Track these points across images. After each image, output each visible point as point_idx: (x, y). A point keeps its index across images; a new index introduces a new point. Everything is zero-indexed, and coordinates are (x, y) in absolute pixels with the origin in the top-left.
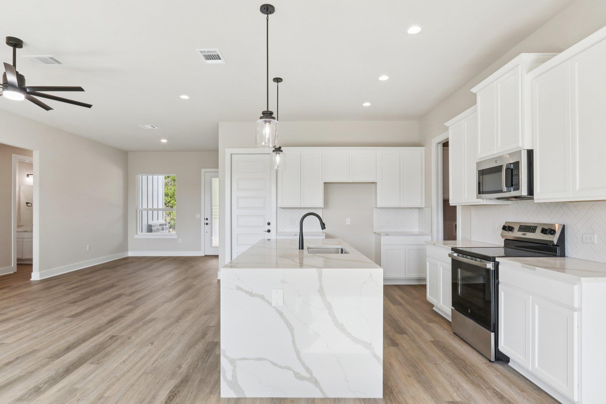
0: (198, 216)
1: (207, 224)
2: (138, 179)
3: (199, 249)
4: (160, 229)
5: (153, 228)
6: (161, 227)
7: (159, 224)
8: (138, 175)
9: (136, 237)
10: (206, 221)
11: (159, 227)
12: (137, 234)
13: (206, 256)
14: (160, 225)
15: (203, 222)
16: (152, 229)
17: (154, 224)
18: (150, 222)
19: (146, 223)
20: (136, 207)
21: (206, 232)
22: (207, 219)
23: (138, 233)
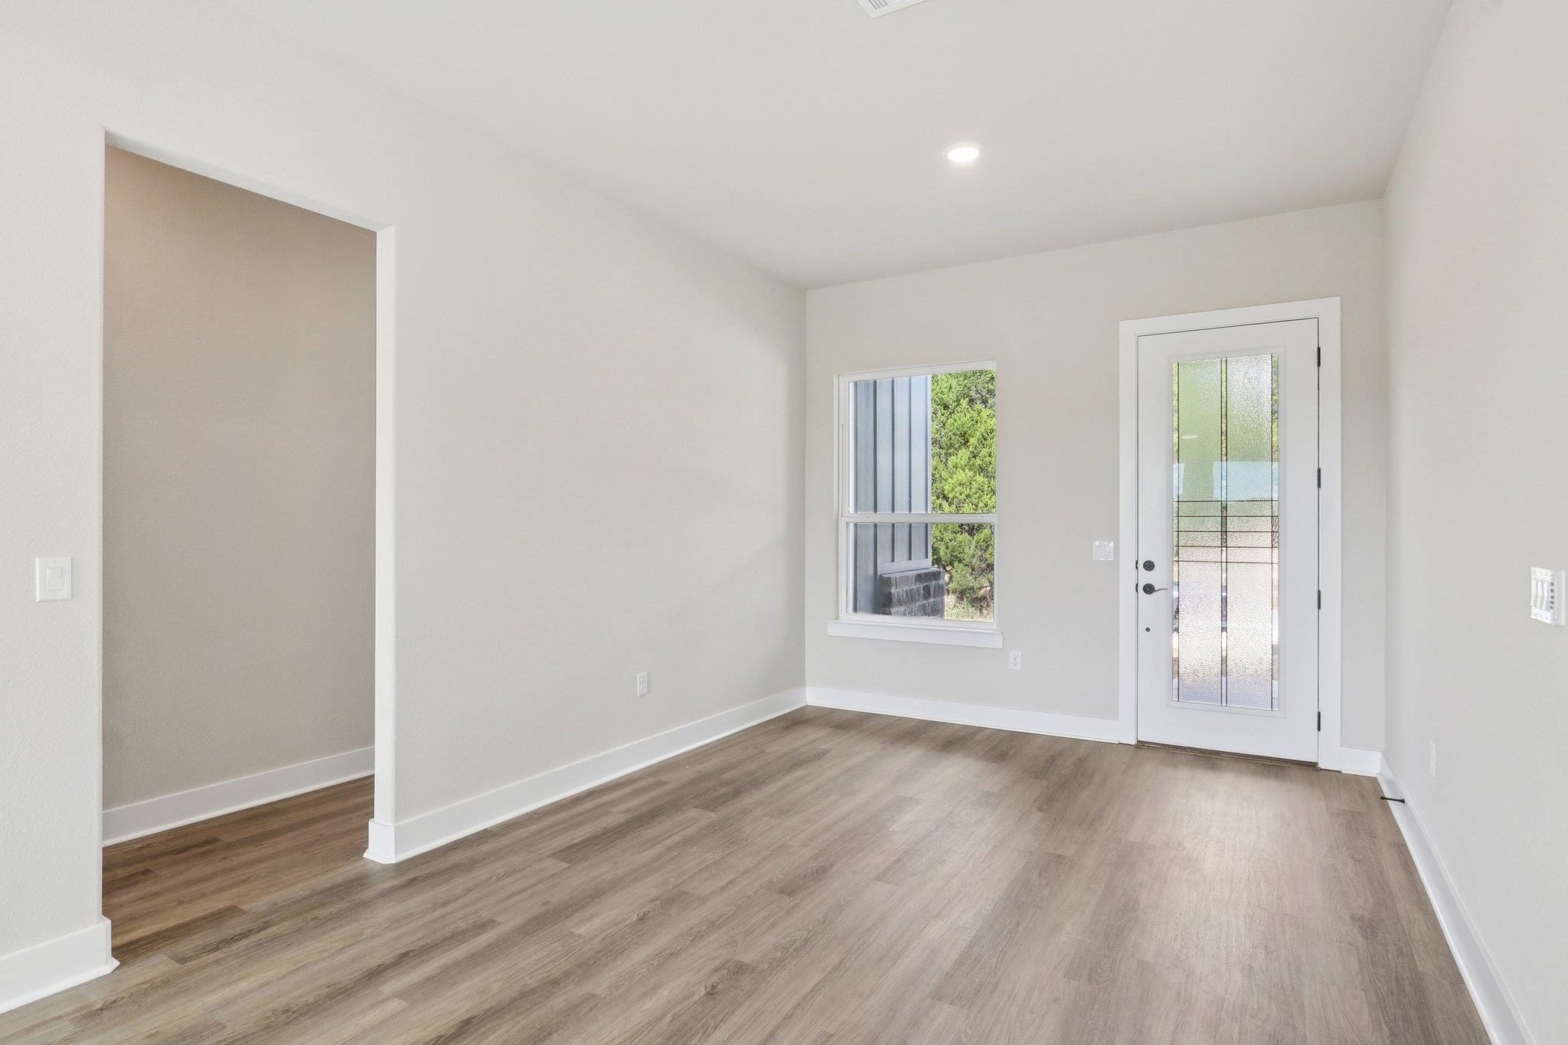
0: (1102, 549)
1: (1149, 589)
2: (842, 396)
3: (1111, 711)
4: (919, 594)
5: (893, 590)
6: (922, 586)
7: (915, 573)
8: (841, 378)
9: (834, 629)
10: (1146, 577)
11: (914, 587)
12: (837, 618)
13: (1141, 745)
14: (919, 578)
15: (1129, 577)
16: (890, 594)
17: (898, 575)
18: (885, 568)
19: (871, 572)
20: (835, 509)
21: (1142, 629)
22: (1149, 566)
23: (843, 615)
